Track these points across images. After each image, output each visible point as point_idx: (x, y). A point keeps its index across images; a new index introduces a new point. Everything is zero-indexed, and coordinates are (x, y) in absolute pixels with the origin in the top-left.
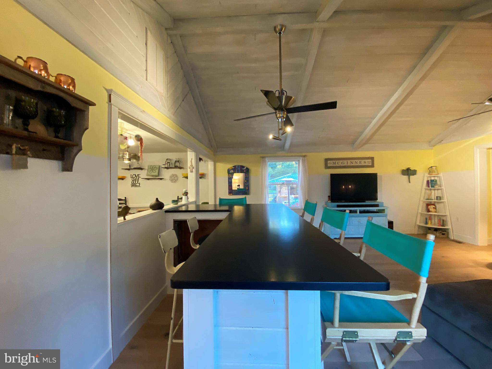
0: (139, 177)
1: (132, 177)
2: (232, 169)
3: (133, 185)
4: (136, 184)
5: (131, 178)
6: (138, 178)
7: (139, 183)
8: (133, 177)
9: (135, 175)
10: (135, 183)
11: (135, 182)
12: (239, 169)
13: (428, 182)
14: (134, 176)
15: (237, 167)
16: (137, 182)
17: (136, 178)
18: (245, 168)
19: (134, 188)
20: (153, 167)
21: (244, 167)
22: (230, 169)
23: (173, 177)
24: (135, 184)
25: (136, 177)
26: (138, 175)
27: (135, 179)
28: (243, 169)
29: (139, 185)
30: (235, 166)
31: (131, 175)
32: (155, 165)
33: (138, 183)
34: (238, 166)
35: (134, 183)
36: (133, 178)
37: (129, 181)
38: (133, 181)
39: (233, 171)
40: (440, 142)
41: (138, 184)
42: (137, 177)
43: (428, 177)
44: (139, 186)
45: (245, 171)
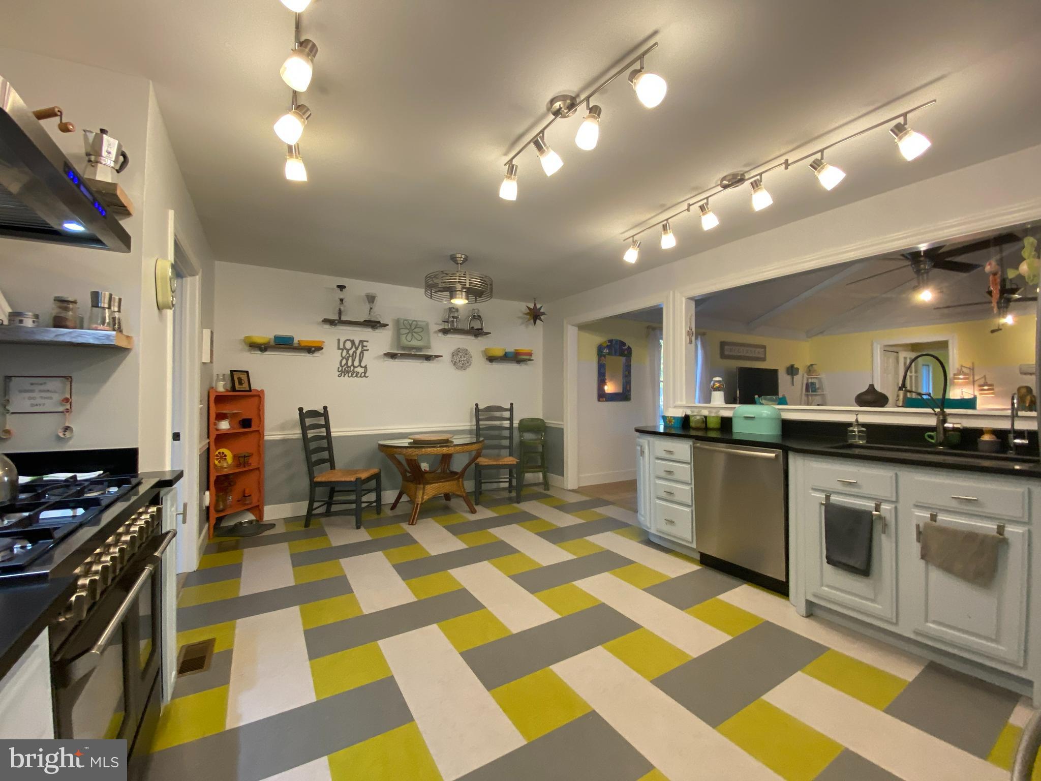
0: (365, 348)
1: (341, 346)
2: (608, 347)
3: (345, 371)
4: (356, 370)
5: (339, 348)
6: (362, 352)
7: (363, 365)
8: (345, 348)
9: (353, 342)
10: (353, 365)
11: (350, 363)
12: (618, 347)
13: (807, 385)
14: (348, 345)
15: (614, 342)
16: (356, 363)
17: (355, 352)
18: (626, 347)
19: (346, 379)
20: (411, 326)
21: (624, 344)
22: (605, 345)
23: (458, 354)
24: (352, 368)
25: (354, 349)
26: (361, 342)
27: (351, 352)
28: (624, 348)
29: (365, 373)
30: (611, 341)
31: (339, 340)
32: (416, 321)
33: (360, 365)
34: (617, 341)
35: (347, 364)
36: (345, 351)
37: (331, 357)
38: (343, 358)
39: (607, 351)
40: (822, 333)
41: (360, 370)
42: (357, 349)
43: (808, 380)
44: (365, 376)
45: (626, 352)
